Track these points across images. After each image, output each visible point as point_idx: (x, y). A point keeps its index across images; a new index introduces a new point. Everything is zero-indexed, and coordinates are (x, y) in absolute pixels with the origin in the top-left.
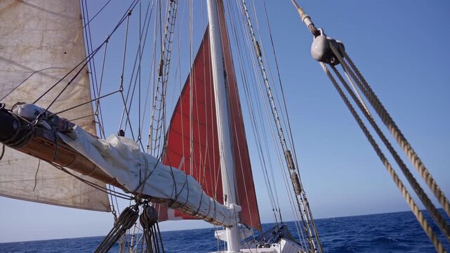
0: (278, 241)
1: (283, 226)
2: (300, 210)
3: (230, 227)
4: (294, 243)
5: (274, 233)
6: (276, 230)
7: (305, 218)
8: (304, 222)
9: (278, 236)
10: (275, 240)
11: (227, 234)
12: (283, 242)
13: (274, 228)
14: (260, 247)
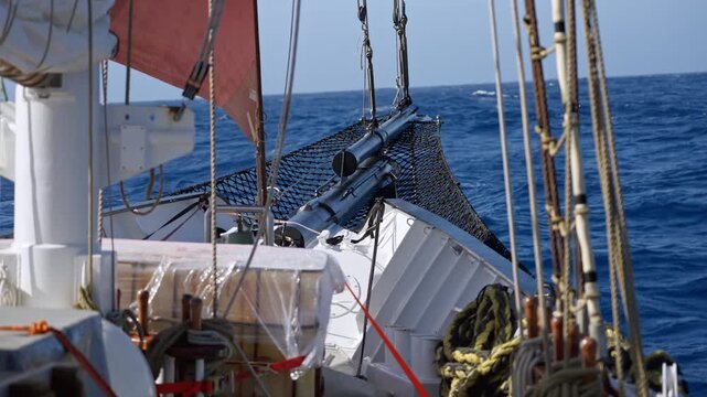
0: (361, 216)
1: (410, 127)
2: (531, 21)
3: (44, 83)
4: (461, 236)
5: (346, 165)
6: (360, 149)
7: (558, 70)
8: (542, 89)
9: (366, 185)
10: (340, 207)
11: (19, 127)
12: (396, 223)
13: (353, 132)
14: (245, 237)
